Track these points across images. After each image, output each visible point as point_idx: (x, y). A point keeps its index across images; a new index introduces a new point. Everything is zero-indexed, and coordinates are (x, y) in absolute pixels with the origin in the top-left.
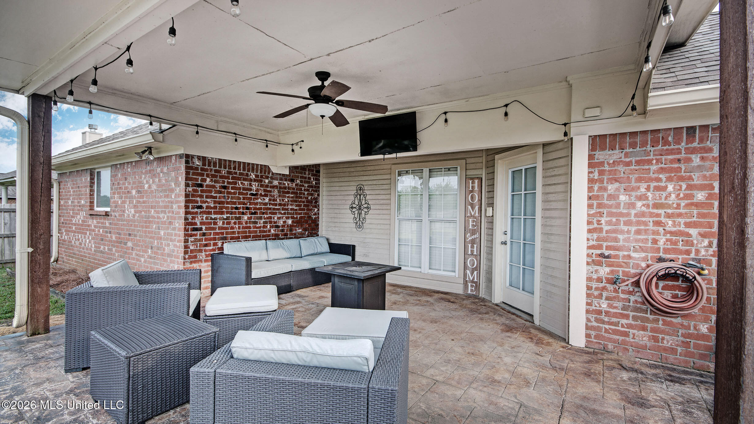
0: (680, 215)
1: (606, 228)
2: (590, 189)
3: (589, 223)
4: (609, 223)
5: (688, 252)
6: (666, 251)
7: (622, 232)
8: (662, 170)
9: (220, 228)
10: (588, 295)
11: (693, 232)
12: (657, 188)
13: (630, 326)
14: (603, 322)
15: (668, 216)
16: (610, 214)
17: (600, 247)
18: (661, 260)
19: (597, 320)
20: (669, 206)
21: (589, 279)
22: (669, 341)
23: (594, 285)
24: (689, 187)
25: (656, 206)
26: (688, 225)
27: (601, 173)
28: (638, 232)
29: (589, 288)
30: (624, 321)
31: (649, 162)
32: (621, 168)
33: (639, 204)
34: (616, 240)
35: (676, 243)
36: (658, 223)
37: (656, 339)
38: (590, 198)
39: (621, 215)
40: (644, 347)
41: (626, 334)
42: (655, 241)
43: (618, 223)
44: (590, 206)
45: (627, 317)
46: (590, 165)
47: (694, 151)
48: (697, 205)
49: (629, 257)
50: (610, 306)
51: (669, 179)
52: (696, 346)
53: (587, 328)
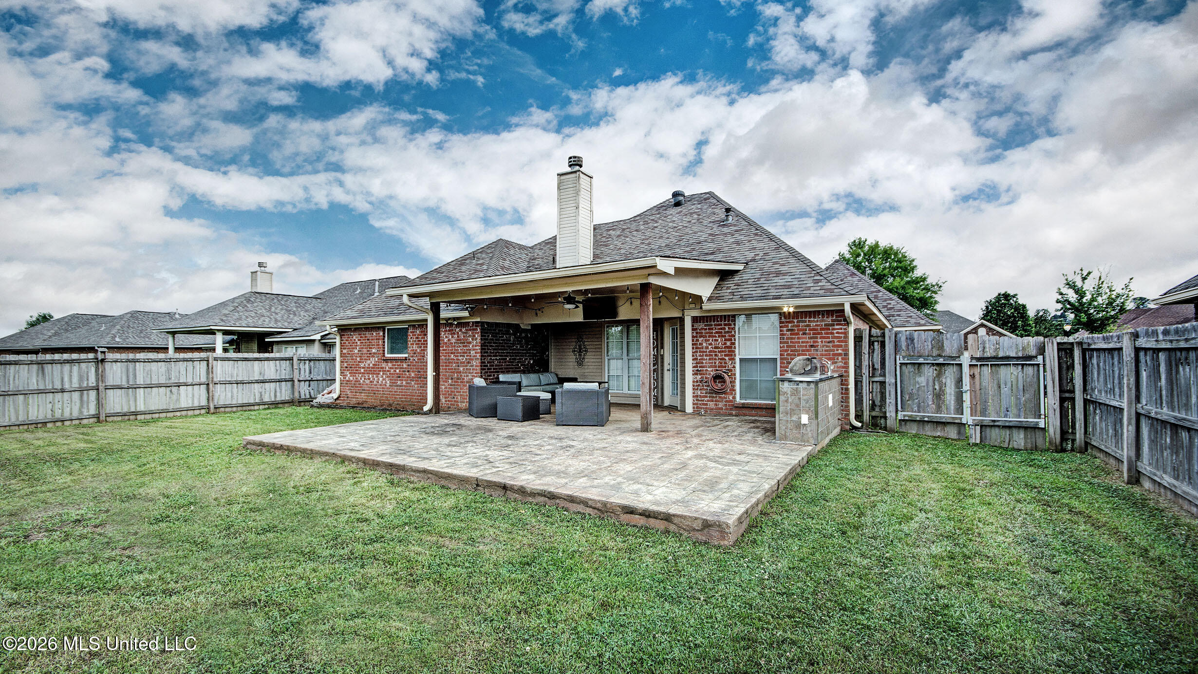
0: (723, 352)
1: (699, 358)
2: (693, 341)
3: (693, 356)
4: (700, 356)
5: (725, 367)
6: (719, 367)
7: (704, 360)
8: (717, 333)
9: (496, 365)
10: (693, 389)
11: (727, 358)
12: (716, 340)
13: (708, 401)
14: (699, 401)
15: (719, 352)
16: (700, 352)
17: (697, 367)
18: (717, 370)
19: (697, 400)
20: (719, 348)
21: (694, 382)
22: (721, 405)
23: (695, 384)
24: (725, 340)
25: (716, 348)
26: (725, 355)
27: (697, 333)
28: (710, 359)
29: (694, 386)
30: (706, 399)
31: (712, 329)
32: (703, 331)
33: (710, 347)
34: (702, 363)
35: (721, 363)
36: (716, 355)
37: (716, 405)
38: (693, 344)
39: (704, 352)
40: (713, 409)
41: (707, 404)
42: (715, 363)
43: (703, 356)
44: (693, 348)
45: (706, 397)
46: (693, 330)
47: (725, 325)
48: (728, 347)
49: (707, 370)
50: (701, 393)
51: (719, 336)
52: (729, 405)
53: (693, 404)
